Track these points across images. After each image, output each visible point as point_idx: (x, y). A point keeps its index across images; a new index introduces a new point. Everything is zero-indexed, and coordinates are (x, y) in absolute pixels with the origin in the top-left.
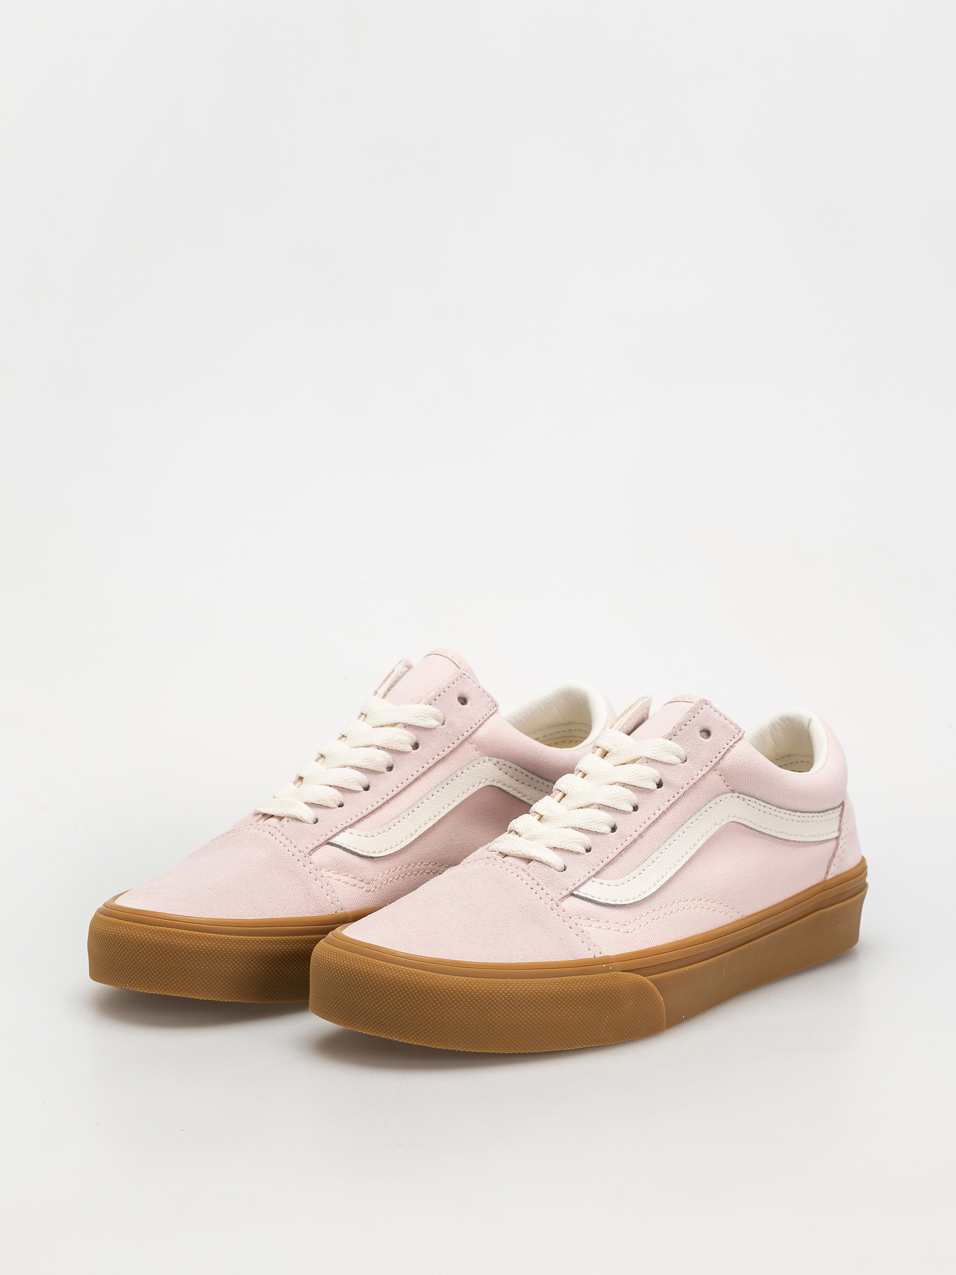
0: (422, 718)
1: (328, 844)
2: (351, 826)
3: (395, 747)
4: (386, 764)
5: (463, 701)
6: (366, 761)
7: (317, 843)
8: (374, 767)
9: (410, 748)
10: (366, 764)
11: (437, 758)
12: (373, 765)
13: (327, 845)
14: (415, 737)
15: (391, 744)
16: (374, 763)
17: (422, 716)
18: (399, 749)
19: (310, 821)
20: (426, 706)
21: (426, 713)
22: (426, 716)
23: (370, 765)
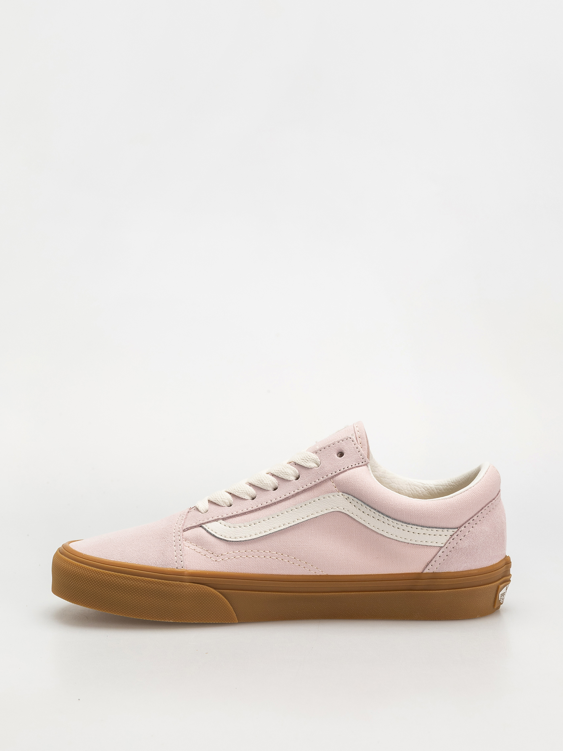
0: (305, 460)
1: (201, 526)
2: (224, 519)
3: (281, 476)
4: (273, 486)
5: (341, 454)
6: (258, 481)
7: (194, 524)
8: (262, 486)
9: (293, 478)
10: (258, 483)
11: (305, 487)
12: (261, 484)
13: (201, 528)
14: (298, 472)
15: (280, 474)
16: (262, 484)
17: (306, 459)
18: (284, 478)
19: (202, 511)
20: (312, 454)
21: (309, 458)
22: (308, 460)
23: (260, 484)
